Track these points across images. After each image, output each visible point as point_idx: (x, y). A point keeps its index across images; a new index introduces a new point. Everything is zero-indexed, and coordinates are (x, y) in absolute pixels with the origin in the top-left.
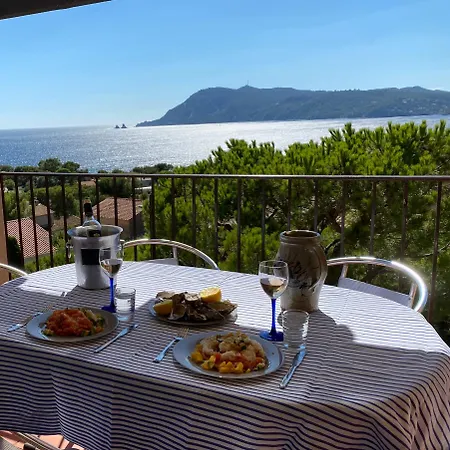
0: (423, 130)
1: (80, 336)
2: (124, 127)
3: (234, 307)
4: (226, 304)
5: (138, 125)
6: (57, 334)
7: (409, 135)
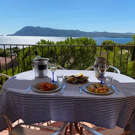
0: (87, 39)
1: (53, 90)
2: (2, 36)
3: (88, 78)
4: (85, 77)
5: (7, 35)
6: (45, 90)
7: (85, 40)
